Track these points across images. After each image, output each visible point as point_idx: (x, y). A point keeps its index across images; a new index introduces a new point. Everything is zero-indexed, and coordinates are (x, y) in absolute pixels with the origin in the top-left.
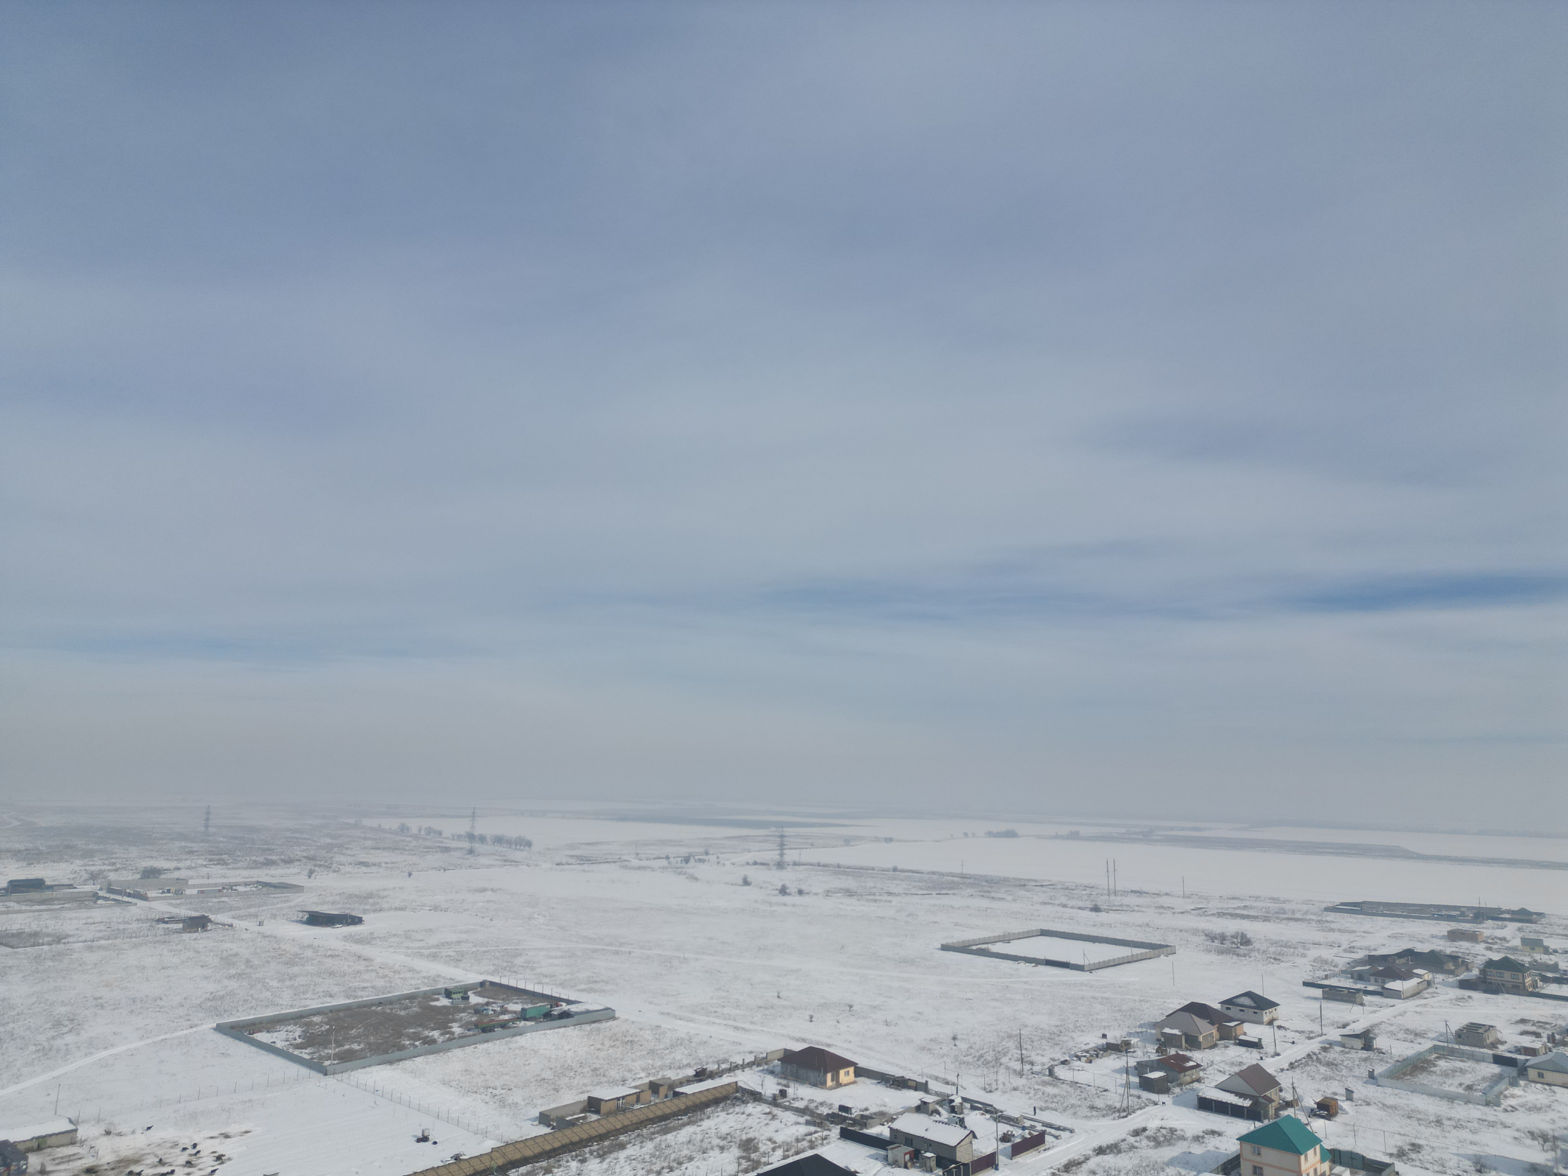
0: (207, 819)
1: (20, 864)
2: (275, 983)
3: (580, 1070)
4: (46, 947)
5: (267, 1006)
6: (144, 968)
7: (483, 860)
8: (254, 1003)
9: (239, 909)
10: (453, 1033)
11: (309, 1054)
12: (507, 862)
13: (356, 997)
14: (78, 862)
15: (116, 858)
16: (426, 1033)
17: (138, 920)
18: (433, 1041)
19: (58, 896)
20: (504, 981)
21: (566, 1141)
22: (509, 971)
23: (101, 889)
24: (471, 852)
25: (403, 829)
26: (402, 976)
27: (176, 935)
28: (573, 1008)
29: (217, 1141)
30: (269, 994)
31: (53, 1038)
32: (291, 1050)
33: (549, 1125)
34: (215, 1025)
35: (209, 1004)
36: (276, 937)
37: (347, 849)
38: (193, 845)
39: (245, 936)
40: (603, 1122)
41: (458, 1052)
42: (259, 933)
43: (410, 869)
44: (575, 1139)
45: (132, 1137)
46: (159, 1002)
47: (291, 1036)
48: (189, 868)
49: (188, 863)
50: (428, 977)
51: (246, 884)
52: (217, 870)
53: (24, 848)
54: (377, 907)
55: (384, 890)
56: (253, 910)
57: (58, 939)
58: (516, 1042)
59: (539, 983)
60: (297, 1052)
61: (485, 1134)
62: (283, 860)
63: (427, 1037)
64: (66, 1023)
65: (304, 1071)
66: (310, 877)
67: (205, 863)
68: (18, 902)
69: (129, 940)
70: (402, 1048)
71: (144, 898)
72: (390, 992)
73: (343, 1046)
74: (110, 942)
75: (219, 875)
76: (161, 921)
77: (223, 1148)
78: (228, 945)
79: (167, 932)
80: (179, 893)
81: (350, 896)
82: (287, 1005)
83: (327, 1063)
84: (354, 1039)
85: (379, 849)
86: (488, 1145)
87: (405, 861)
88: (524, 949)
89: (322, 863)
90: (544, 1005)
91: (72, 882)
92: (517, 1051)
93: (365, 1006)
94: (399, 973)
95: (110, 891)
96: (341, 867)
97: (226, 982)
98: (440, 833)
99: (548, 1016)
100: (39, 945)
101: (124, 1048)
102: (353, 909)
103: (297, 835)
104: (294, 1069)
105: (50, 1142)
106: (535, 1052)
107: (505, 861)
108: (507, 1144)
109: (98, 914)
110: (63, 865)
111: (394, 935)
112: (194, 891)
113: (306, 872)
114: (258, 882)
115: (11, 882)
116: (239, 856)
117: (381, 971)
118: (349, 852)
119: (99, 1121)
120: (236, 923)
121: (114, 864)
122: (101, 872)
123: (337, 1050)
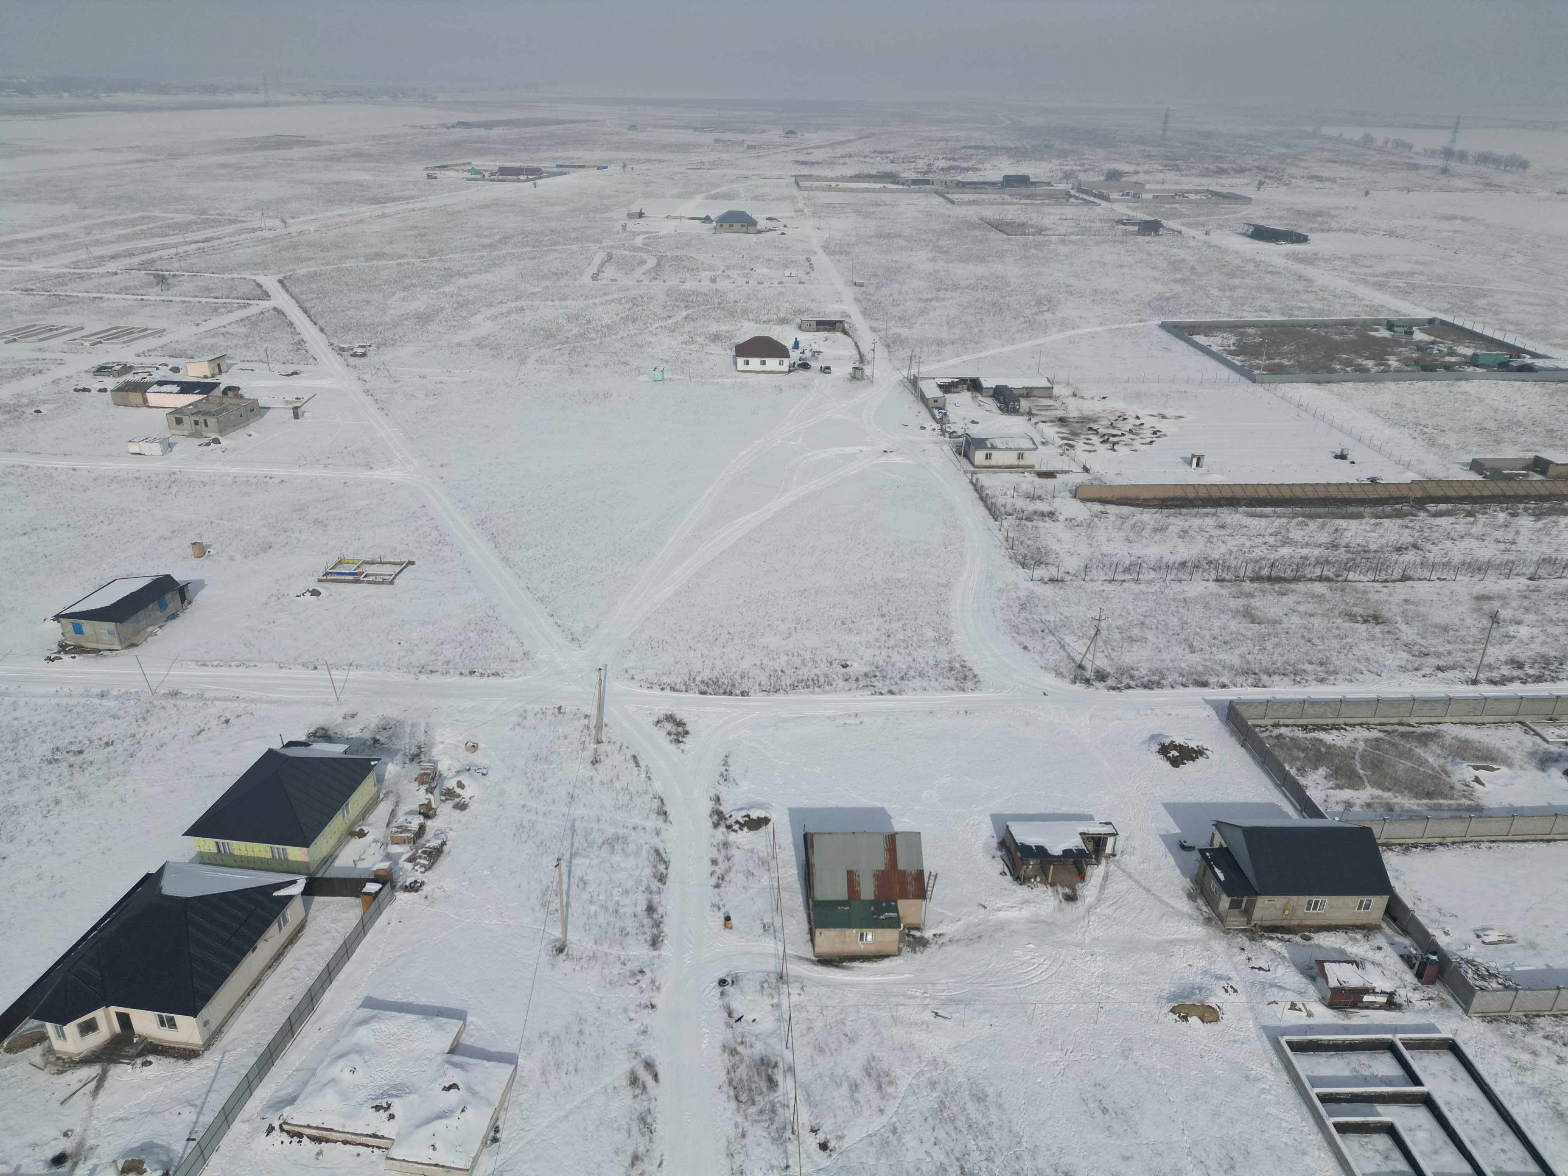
0: (1166, 123)
1: (1012, 161)
2: (1215, 292)
3: (1531, 428)
4: (1030, 237)
5: (1206, 312)
6: (1105, 264)
7: (1458, 183)
8: (1195, 308)
9: (1189, 216)
10: (1389, 366)
11: (1241, 361)
12: (1489, 185)
13: (1292, 316)
14: (1055, 161)
15: (1085, 159)
16: (1360, 361)
17: (1101, 220)
18: (1366, 370)
19: (1040, 192)
20: (1458, 322)
21: (1497, 492)
22: (1467, 312)
23: (1072, 188)
24: (1445, 171)
25: (1367, 140)
26: (1342, 301)
27: (1132, 237)
28: (1539, 363)
29: (1156, 419)
30: (1209, 301)
31: (1036, 313)
32: (1224, 355)
33: (1481, 474)
34: (1160, 322)
35: (1157, 303)
36: (1220, 248)
37: (1302, 160)
38: (1151, 149)
39: (1192, 243)
40: (1548, 484)
41: (1391, 385)
42: (1205, 242)
43: (1368, 186)
44: (1509, 492)
45: (1092, 402)
46: (1115, 296)
47: (1225, 342)
48: (1146, 172)
49: (1146, 167)
50: (1371, 307)
51: (1197, 192)
52: (1171, 176)
53: (1013, 146)
54: (1326, 226)
55: (1336, 208)
56: (1201, 219)
57: (1040, 231)
58: (1459, 386)
59: (1500, 330)
60: (1229, 358)
61: (1407, 466)
62: (1233, 169)
63: (1360, 365)
64: (1045, 303)
65: (1235, 376)
66: (1259, 189)
67: (1160, 168)
68: (1011, 195)
69: (1093, 237)
70: (1332, 371)
71: (1107, 199)
72: (1327, 316)
73: (1273, 359)
74: (1079, 237)
75: (1173, 181)
76: (1120, 222)
77: (1161, 425)
78: (1176, 251)
79: (1125, 233)
80: (1137, 197)
81: (1299, 212)
82: (1224, 313)
83: (1256, 372)
84: (1284, 355)
85: (1336, 162)
86: (1408, 477)
87: (1364, 177)
88: (1490, 290)
89: (1273, 174)
90: (1503, 355)
91: (1050, 180)
92: (1459, 396)
93: (1299, 326)
94: (1340, 297)
95: (1080, 190)
96: (1293, 180)
97: (1172, 285)
98: (1410, 147)
99: (1504, 366)
100: (1025, 234)
101: (1087, 330)
102: (1299, 227)
103: (1250, 143)
104: (1226, 373)
105: (1035, 392)
106: (1481, 400)
107: (1487, 184)
108: (1430, 480)
109: (1070, 211)
110: (1043, 164)
111: (1340, 258)
112: (1149, 196)
113: (1255, 184)
114: (1208, 191)
115: (1005, 177)
116: (1192, 163)
117: (1321, 294)
118: (1303, 164)
119: (1068, 384)
120: (1185, 230)
121: (1083, 165)
122: (1073, 172)
123: (1267, 362)
